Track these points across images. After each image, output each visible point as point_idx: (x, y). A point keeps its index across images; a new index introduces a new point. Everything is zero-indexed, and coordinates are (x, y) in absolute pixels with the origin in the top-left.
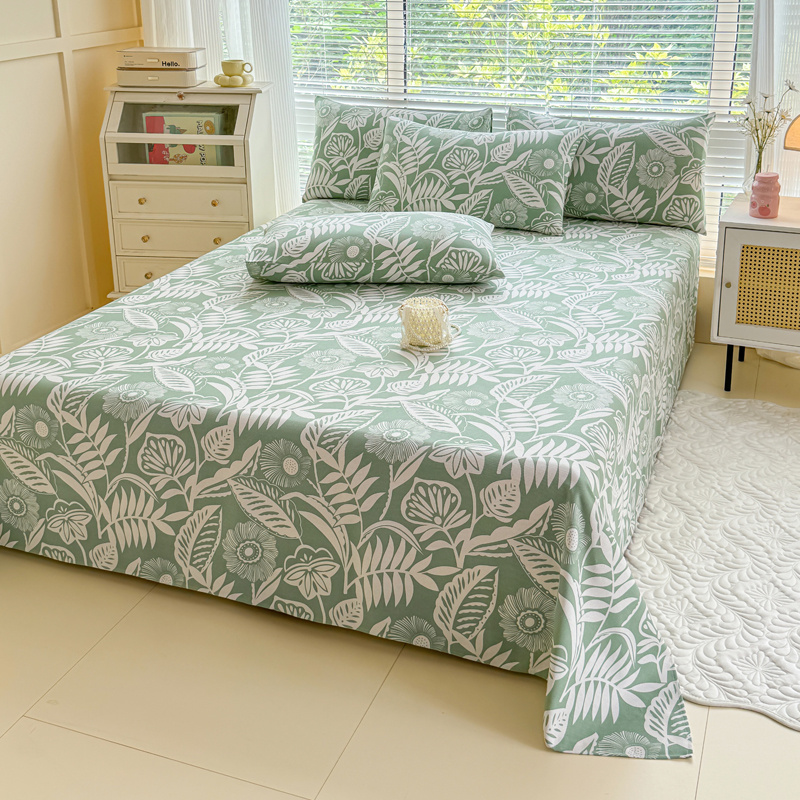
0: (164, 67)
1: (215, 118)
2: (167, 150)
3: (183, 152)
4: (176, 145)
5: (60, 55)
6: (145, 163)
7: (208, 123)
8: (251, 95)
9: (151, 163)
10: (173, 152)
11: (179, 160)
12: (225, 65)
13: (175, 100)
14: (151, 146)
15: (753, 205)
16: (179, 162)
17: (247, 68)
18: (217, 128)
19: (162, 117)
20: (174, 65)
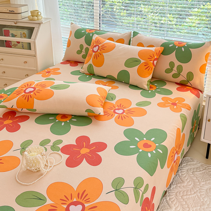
0: (10, 12)
1: (26, 31)
2: (11, 42)
3: (16, 43)
4: (14, 41)
6: (4, 47)
7: (24, 33)
8: (39, 24)
9: (6, 47)
11: (15, 46)
13: (13, 24)
17: (39, 14)
18: (27, 35)
19: (9, 30)
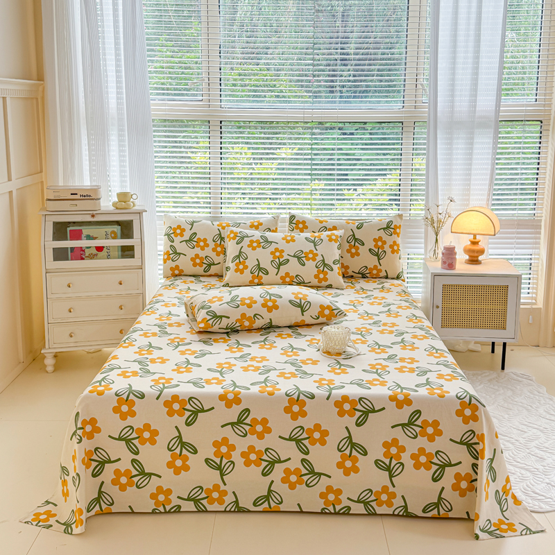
0: (82, 198)
1: (117, 229)
2: (84, 251)
3: (95, 251)
4: (90, 247)
5: (11, 193)
6: (68, 260)
7: (113, 232)
8: (140, 213)
9: (72, 260)
10: (87, 252)
11: (92, 257)
12: (119, 195)
13: (89, 219)
14: (72, 249)
15: (444, 263)
16: (91, 259)
17: (134, 197)
18: (119, 234)
19: (81, 230)
20: (89, 196)
